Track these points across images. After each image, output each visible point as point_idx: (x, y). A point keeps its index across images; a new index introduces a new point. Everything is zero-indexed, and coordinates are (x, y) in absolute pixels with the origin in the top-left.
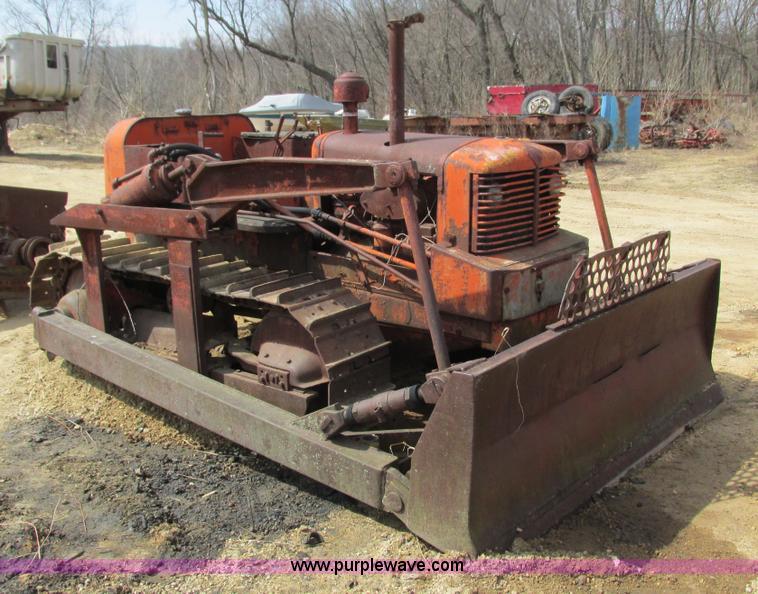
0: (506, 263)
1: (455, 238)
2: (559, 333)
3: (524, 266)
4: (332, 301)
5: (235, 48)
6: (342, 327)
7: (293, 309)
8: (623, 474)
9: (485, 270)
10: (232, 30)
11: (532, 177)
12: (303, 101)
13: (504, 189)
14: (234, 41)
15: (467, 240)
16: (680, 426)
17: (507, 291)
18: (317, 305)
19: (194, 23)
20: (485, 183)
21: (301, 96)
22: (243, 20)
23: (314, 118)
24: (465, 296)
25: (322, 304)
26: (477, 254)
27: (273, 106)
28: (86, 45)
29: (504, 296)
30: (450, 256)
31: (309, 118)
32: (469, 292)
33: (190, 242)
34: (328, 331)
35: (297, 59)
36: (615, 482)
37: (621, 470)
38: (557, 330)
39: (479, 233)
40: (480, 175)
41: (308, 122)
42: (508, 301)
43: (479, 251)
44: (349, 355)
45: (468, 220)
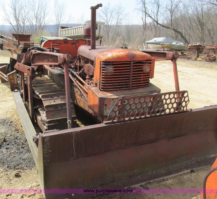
0: (109, 95)
1: (97, 83)
2: (106, 125)
3: (116, 97)
4: (61, 99)
5: (154, 25)
6: (59, 109)
7: (44, 100)
8: (143, 184)
9: (98, 97)
10: (154, 20)
11: (130, 64)
12: (165, 40)
13: (114, 67)
14: (154, 23)
15: (99, 85)
16: (188, 169)
17: (106, 105)
18: (54, 100)
19: (142, 18)
20: (104, 65)
21: (164, 38)
22: (157, 17)
23: (165, 45)
24: (94, 105)
25: (55, 100)
26: (101, 90)
27: (155, 41)
28: (105, 24)
29: (104, 107)
30: (91, 90)
31: (163, 45)
32: (95, 104)
33: (29, 76)
34: (52, 109)
35: (171, 28)
36: (137, 186)
37: (142, 182)
38: (106, 124)
39: (102, 83)
40: (103, 62)
41: (163, 46)
42: (106, 109)
43: (102, 89)
44: (58, 118)
45: (99, 78)
